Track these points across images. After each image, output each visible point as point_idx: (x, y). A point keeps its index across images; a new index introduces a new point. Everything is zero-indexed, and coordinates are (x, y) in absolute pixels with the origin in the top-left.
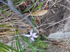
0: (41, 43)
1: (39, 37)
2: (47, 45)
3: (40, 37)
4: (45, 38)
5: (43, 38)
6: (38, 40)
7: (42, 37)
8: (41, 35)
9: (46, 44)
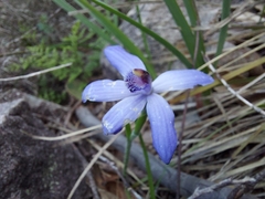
0: (53, 61)
1: (72, 93)
2: (21, 60)
3: (67, 90)
4: (41, 94)
5: (52, 93)
6: (73, 77)
7: (60, 92)
8: (65, 102)
9: (25, 67)
